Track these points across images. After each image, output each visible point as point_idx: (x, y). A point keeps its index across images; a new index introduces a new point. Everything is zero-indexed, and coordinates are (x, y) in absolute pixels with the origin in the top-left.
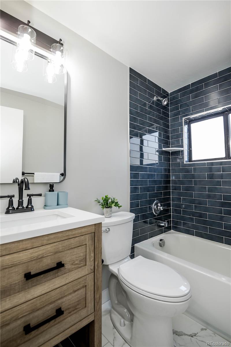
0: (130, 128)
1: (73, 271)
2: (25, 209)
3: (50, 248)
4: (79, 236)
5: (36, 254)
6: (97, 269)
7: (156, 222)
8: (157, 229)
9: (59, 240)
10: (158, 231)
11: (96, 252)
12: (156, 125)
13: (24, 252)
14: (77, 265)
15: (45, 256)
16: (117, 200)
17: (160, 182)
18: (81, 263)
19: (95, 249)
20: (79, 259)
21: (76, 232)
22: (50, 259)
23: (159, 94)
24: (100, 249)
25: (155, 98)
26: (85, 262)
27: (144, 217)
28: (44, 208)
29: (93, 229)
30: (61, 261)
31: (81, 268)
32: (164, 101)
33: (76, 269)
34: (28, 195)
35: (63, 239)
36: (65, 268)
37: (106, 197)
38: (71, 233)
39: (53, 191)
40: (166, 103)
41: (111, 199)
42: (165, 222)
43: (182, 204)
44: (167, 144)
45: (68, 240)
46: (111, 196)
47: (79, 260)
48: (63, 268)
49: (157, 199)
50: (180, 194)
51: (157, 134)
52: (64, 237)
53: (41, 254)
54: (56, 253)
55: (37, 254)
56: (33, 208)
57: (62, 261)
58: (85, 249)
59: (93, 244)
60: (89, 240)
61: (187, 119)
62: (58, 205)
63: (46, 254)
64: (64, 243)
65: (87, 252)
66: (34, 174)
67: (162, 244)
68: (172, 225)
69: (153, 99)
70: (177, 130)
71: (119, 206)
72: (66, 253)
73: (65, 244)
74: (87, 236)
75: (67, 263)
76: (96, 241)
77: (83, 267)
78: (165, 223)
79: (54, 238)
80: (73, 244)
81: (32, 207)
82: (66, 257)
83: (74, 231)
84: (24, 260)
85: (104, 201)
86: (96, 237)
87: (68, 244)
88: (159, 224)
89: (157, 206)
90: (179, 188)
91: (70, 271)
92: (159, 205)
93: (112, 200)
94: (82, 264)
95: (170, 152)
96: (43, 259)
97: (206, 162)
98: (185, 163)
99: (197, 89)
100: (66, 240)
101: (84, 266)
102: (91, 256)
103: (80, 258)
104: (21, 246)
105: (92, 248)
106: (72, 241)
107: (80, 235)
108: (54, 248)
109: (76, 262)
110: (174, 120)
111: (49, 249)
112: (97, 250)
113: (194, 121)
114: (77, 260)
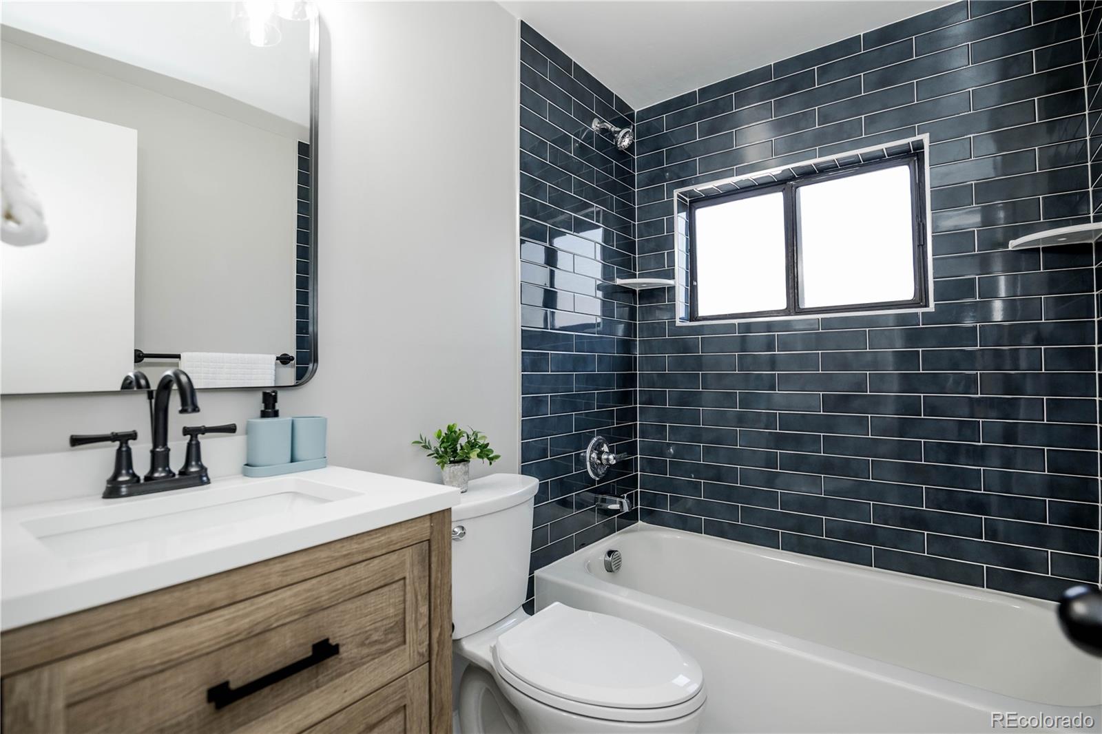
0: (520, 214)
1: (364, 664)
2: (177, 477)
3: (291, 597)
4: (383, 555)
5: (245, 623)
6: (438, 651)
7: (596, 500)
8: (598, 521)
9: (320, 571)
10: (601, 526)
11: (435, 599)
12: (596, 207)
13: (205, 617)
14: (378, 647)
15: (275, 625)
16: (484, 437)
17: (608, 381)
18: (390, 636)
19: (433, 592)
20: (383, 626)
21: (373, 541)
22: (290, 634)
23: (606, 113)
24: (446, 590)
25: (595, 125)
26: (400, 635)
27: (563, 486)
28: (245, 474)
29: (424, 530)
30: (325, 638)
31: (388, 654)
32: (623, 137)
33: (374, 656)
34: (186, 431)
35: (332, 568)
36: (341, 659)
37: (449, 428)
38: (356, 546)
39: (276, 414)
40: (626, 142)
41: (465, 435)
42: (623, 498)
43: (669, 445)
44: (628, 268)
45: (347, 569)
46: (466, 427)
47: (383, 629)
48: (336, 656)
49: (599, 433)
50: (663, 415)
51: (597, 235)
52: (336, 559)
53: (260, 620)
54: (311, 612)
55: (247, 620)
56: (207, 476)
57: (331, 637)
58: (402, 593)
59: (424, 577)
60: (412, 565)
61: (684, 193)
62: (292, 460)
63: (277, 620)
64: (337, 579)
65: (408, 603)
66: (178, 357)
67: (613, 563)
68: (639, 507)
69: (591, 127)
70: (658, 227)
71: (490, 456)
72: (342, 612)
73: (339, 582)
74: (408, 552)
75: (344, 642)
76: (434, 566)
77: (396, 650)
78: (621, 504)
79: (302, 566)
80: (363, 582)
81: (203, 470)
82: (343, 624)
83: (366, 538)
84: (207, 644)
85: (443, 442)
86: (433, 554)
87: (347, 583)
88: (604, 505)
89: (600, 453)
90: (661, 398)
91: (355, 665)
92: (605, 448)
93: (468, 437)
94: (391, 640)
95: (635, 291)
96: (268, 635)
97: (736, 321)
98: (678, 323)
99: (715, 108)
100: (341, 571)
101: (397, 647)
102: (421, 614)
103: (385, 622)
104: (195, 599)
105: (422, 589)
106: (361, 570)
107: (384, 551)
108: (306, 599)
109: (375, 637)
110: (646, 195)
111: (287, 603)
112: (438, 593)
113: (706, 202)
114: (376, 630)
